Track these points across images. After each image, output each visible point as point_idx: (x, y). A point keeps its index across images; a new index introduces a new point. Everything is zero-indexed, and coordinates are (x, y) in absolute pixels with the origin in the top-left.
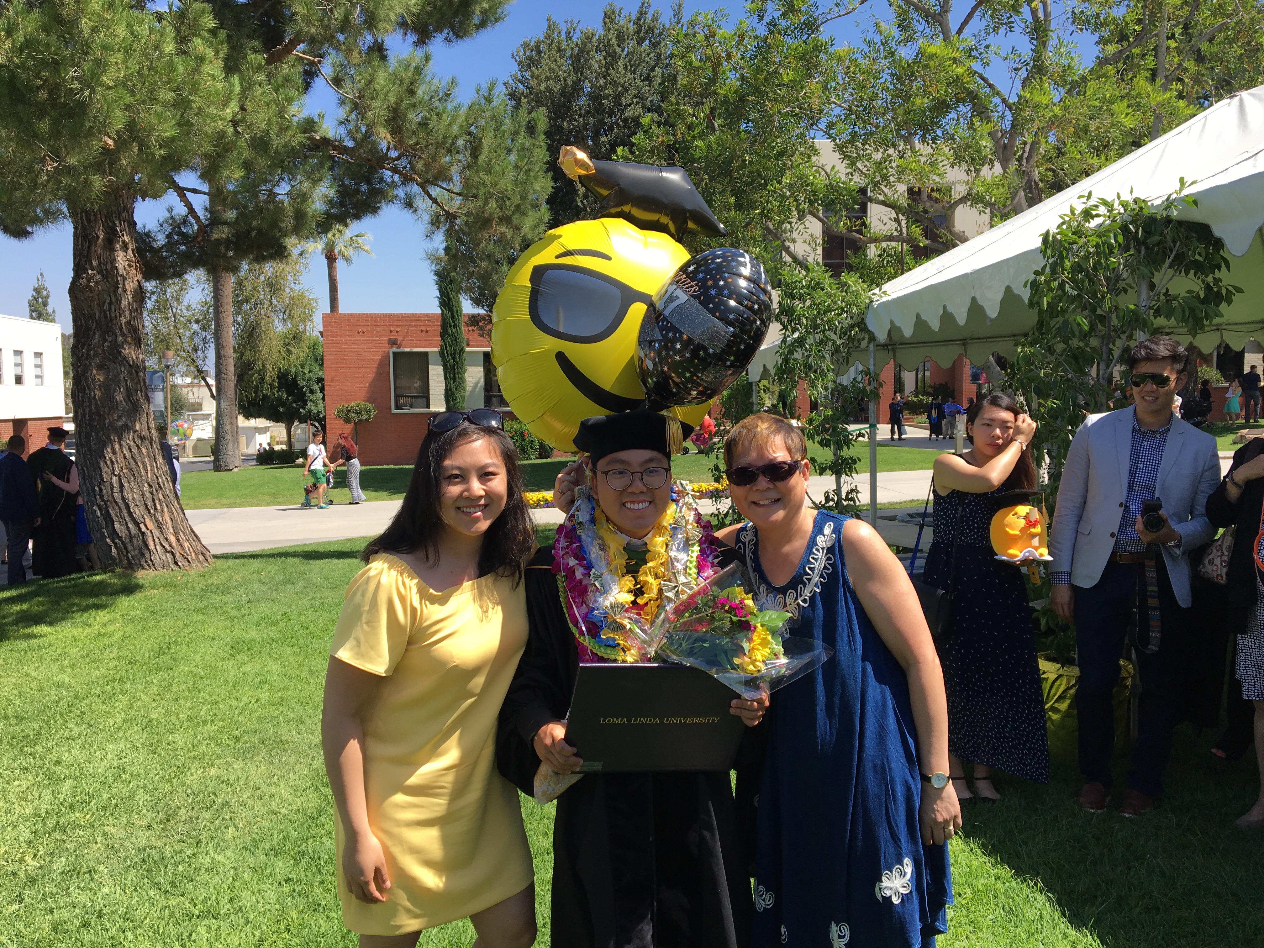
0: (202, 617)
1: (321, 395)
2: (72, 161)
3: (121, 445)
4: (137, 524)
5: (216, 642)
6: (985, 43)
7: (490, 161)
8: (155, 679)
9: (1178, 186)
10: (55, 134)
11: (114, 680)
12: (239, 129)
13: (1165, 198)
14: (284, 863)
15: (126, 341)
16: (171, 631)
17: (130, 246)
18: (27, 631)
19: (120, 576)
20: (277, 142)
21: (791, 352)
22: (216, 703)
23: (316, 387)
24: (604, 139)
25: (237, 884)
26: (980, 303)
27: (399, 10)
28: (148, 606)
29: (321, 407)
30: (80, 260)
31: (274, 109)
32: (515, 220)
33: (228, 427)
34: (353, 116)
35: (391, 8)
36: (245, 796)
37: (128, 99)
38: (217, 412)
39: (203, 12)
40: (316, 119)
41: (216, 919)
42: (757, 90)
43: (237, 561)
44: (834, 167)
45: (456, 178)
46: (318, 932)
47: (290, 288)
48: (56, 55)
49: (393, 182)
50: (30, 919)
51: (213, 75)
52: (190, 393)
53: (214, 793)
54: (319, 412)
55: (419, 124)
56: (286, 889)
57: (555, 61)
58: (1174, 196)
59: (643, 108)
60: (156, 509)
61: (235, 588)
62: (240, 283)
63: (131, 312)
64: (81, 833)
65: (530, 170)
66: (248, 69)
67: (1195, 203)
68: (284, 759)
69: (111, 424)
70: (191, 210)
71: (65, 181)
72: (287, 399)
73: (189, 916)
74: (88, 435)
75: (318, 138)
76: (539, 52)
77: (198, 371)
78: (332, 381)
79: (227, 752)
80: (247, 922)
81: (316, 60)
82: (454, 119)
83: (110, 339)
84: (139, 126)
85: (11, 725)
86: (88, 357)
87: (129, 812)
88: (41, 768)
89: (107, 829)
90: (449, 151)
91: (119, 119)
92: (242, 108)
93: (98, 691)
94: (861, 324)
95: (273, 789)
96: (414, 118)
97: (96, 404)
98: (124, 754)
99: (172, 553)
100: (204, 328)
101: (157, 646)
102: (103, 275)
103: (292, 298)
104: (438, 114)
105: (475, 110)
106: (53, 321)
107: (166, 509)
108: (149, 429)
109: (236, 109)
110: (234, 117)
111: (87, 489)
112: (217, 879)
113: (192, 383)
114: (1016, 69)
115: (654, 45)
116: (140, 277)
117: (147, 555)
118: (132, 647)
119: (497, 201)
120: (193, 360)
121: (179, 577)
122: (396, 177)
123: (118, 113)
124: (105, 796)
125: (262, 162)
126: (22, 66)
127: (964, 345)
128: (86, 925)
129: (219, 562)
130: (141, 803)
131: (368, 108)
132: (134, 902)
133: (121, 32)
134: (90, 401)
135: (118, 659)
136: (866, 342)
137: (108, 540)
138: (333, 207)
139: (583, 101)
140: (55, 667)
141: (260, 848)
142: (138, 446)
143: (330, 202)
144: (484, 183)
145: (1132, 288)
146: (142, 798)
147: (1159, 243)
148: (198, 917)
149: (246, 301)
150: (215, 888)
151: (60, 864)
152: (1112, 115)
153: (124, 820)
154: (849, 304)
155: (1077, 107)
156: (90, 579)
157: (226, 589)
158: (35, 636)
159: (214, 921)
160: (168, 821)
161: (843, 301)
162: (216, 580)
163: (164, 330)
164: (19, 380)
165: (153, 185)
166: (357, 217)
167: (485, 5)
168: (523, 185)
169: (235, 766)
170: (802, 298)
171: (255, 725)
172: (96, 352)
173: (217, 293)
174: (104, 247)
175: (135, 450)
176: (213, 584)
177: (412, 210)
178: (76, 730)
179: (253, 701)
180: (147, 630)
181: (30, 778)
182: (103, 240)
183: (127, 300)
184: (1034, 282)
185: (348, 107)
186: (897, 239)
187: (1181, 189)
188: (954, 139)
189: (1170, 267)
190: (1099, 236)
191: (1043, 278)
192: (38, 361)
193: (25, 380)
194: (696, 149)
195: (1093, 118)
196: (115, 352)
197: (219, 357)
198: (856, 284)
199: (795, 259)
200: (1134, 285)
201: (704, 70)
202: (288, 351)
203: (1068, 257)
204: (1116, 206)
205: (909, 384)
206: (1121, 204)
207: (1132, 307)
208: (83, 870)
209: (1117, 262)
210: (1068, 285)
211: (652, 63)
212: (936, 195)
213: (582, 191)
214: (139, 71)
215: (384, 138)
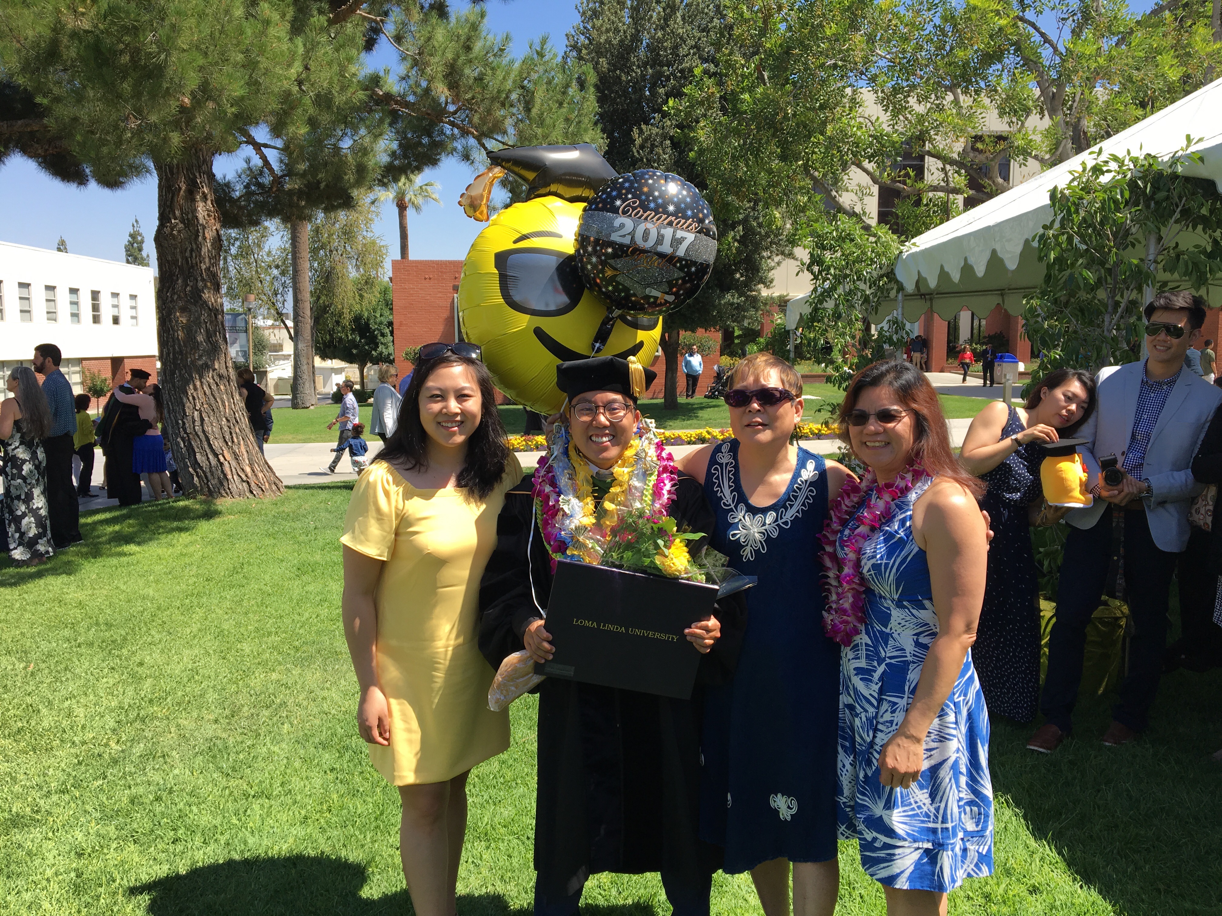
0: (273, 541)
1: (391, 338)
2: (153, 118)
3: (201, 382)
4: (216, 455)
5: (284, 564)
7: (542, 114)
8: (229, 594)
9: (1184, 143)
10: (137, 95)
11: (193, 594)
12: (304, 88)
13: (1171, 155)
14: (330, 755)
15: (206, 286)
16: (245, 553)
17: (209, 196)
18: (119, 549)
19: (202, 502)
20: (339, 99)
21: (821, 302)
22: (281, 617)
23: (387, 331)
24: (662, 91)
25: (288, 771)
26: (1000, 255)
28: (224, 532)
29: (391, 349)
30: (164, 210)
31: (336, 68)
33: (305, 367)
34: (414, 72)
36: (301, 698)
37: (201, 61)
38: (295, 353)
40: (382, 74)
41: (269, 799)
42: (802, 43)
43: (307, 491)
44: (878, 118)
45: (511, 131)
46: (355, 813)
47: (364, 235)
48: (136, 21)
49: (453, 135)
50: (112, 793)
51: (279, 37)
52: (272, 335)
53: (274, 694)
54: (389, 354)
55: (475, 79)
56: (331, 776)
57: (616, 13)
58: (1180, 153)
59: (700, 58)
60: (233, 442)
61: (304, 516)
62: (317, 231)
63: (210, 259)
64: (158, 724)
65: (580, 122)
66: (311, 31)
67: (1201, 159)
68: (337, 667)
69: (193, 362)
70: (266, 163)
71: (148, 137)
72: (360, 341)
73: (246, 796)
74: (173, 373)
75: (381, 93)
76: (602, 4)
77: (278, 313)
78: (400, 325)
79: (288, 659)
80: (295, 802)
81: (378, 19)
82: (508, 73)
83: (191, 284)
84: (211, 86)
85: (101, 630)
86: (172, 301)
87: (200, 708)
88: (126, 668)
89: (180, 721)
90: (503, 105)
91: (193, 81)
92: (307, 68)
93: (178, 604)
94: (890, 275)
95: (325, 693)
96: (470, 73)
97: (180, 344)
98: (198, 659)
99: (248, 483)
100: (283, 273)
101: (231, 566)
102: (184, 224)
103: (365, 245)
104: (493, 69)
105: (529, 65)
106: (147, 265)
107: (242, 442)
108: (226, 367)
109: (300, 69)
110: (298, 76)
111: (172, 423)
112: (271, 767)
113: (273, 325)
114: (1063, 19)
116: (218, 226)
117: (225, 484)
118: (209, 567)
120: (273, 303)
121: (253, 504)
122: (456, 131)
123: (192, 74)
124: (180, 694)
125: (325, 118)
126: (107, 32)
127: (1002, 295)
128: (158, 799)
129: (290, 492)
130: (210, 700)
131: (427, 64)
132: (201, 781)
134: (173, 341)
135: (197, 576)
136: (894, 291)
137: (190, 469)
138: (395, 159)
139: (642, 52)
140: (141, 582)
141: (311, 742)
142: (216, 383)
143: (393, 154)
144: (536, 136)
145: (1140, 242)
146: (211, 696)
147: (1167, 198)
148: (254, 797)
149: (323, 247)
150: (269, 774)
151: (139, 749)
152: (1157, 66)
153: (195, 714)
154: (878, 255)
155: (1121, 59)
156: (175, 504)
157: (296, 518)
158: (125, 554)
159: (267, 800)
160: (233, 716)
161: (873, 251)
162: (287, 508)
163: (247, 275)
164: (116, 320)
165: (225, 142)
166: (419, 169)
168: (573, 136)
169: (294, 672)
170: (832, 248)
171: (313, 637)
172: (179, 296)
173: (294, 240)
174: (186, 198)
175: (214, 387)
176: (284, 511)
177: (469, 162)
178: (157, 637)
179: (314, 616)
180: (224, 552)
181: (116, 676)
182: (185, 192)
183: (207, 248)
184: (1042, 236)
185: (409, 63)
186: (942, 189)
187: (1188, 146)
188: (996, 91)
189: (1177, 222)
190: (1105, 192)
191: (1051, 232)
192: (133, 303)
193: (122, 320)
194: (743, 101)
195: (1138, 69)
196: (196, 296)
197: (297, 301)
198: (886, 235)
199: (840, 209)
200: (1142, 239)
201: (755, 22)
202: (361, 296)
203: (1077, 212)
204: (1126, 162)
205: (964, 333)
206: (1131, 160)
207: (1135, 261)
208: (158, 754)
209: (1124, 216)
210: (1076, 239)
211: (711, 14)
212: (979, 146)
213: (638, 142)
214: (212, 34)
215: (442, 92)
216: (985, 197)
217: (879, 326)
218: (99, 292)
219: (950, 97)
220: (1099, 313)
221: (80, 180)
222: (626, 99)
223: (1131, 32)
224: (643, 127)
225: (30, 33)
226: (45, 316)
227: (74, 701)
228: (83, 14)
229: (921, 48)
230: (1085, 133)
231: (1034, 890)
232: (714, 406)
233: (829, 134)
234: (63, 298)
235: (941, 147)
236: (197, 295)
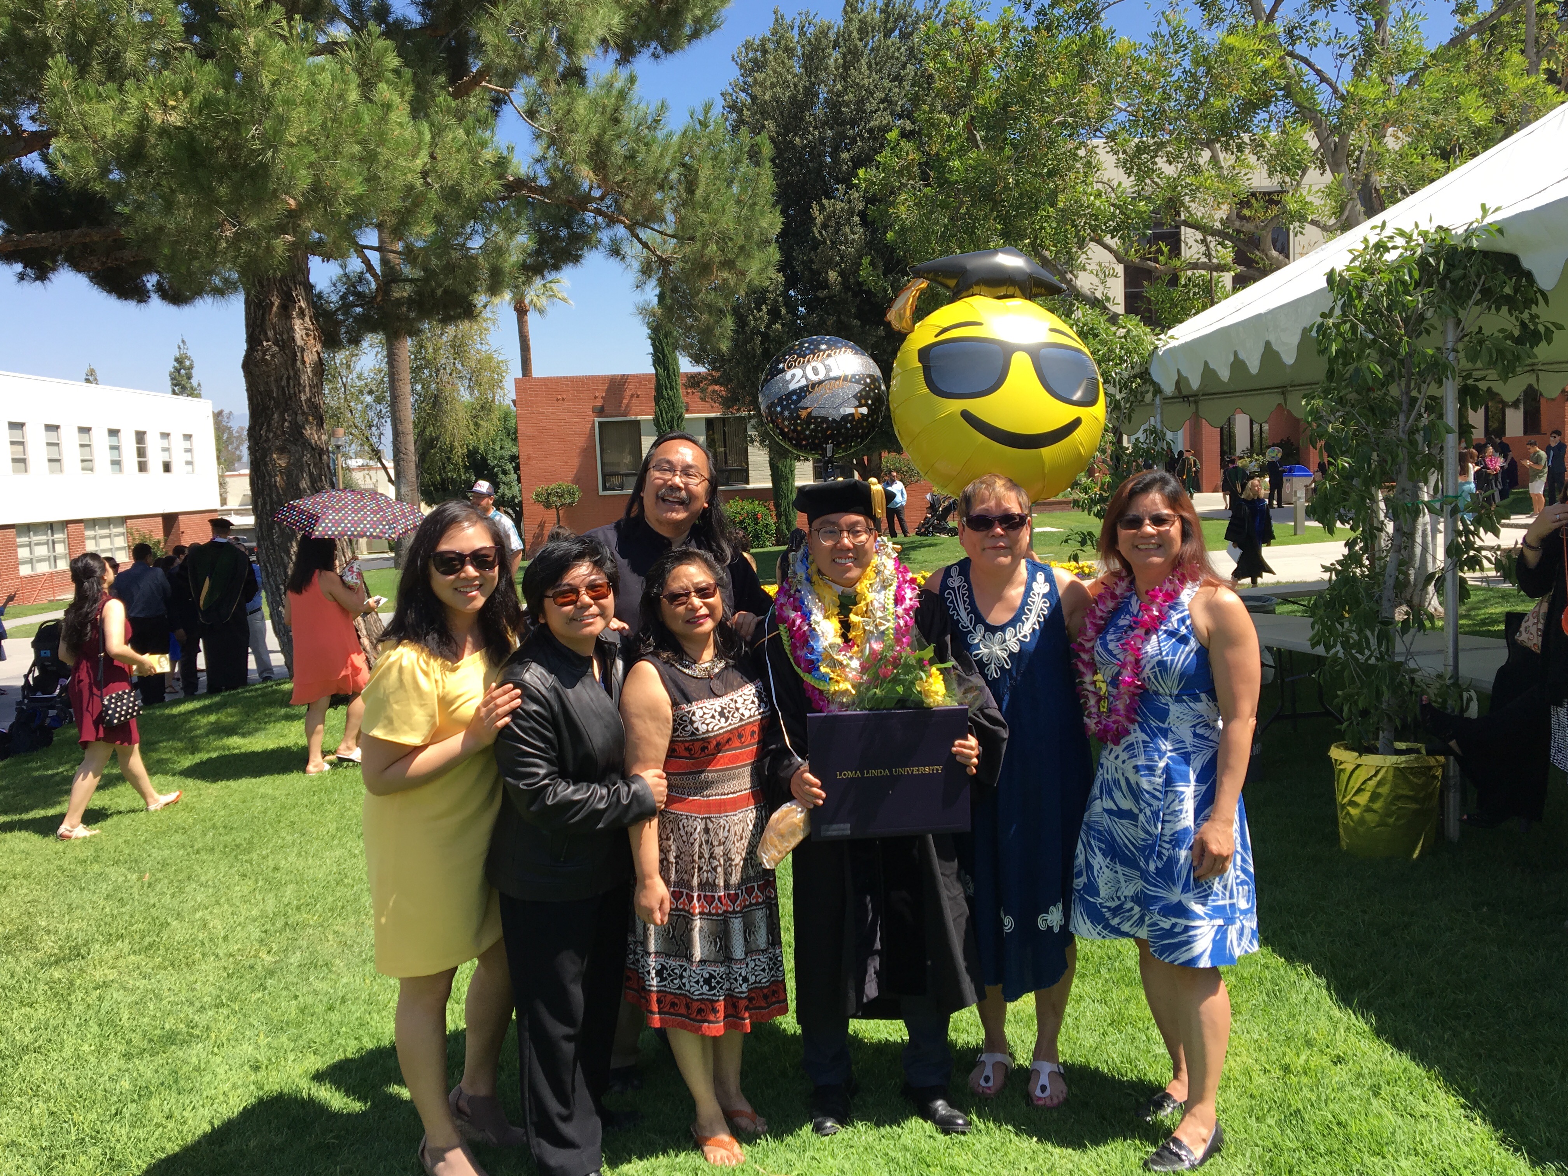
1: (515, 477)
2: (252, 224)
6: (1310, 19)
7: (708, 196)
9: (1479, 214)
10: (237, 199)
12: (429, 180)
13: (1466, 227)
15: (307, 420)
17: (307, 312)
20: (470, 191)
23: (510, 467)
24: (845, 155)
26: (1275, 347)
27: (601, 32)
29: (516, 489)
30: (253, 330)
31: (465, 155)
32: (739, 264)
34: (551, 153)
35: (591, 31)
37: (314, 157)
39: (386, 50)
40: (505, 153)
42: (1022, 98)
44: (1120, 184)
45: (670, 217)
47: (478, 349)
48: (237, 114)
49: (596, 224)
51: (401, 122)
52: (367, 477)
54: (514, 497)
55: (626, 157)
57: (784, 61)
58: (1475, 225)
59: (892, 114)
62: (420, 346)
63: (311, 387)
64: (312, 931)
65: (755, 204)
66: (436, 112)
67: (1500, 231)
70: (370, 267)
71: (245, 247)
74: (270, 528)
75: (511, 177)
76: (765, 52)
77: (373, 450)
78: (529, 458)
81: (504, 90)
82: (665, 148)
83: (290, 418)
84: (324, 185)
85: (220, 834)
86: (267, 440)
87: (357, 912)
88: (260, 874)
89: (336, 928)
90: (661, 187)
91: (304, 180)
92: (432, 157)
93: (305, 801)
94: (1145, 375)
96: (619, 149)
97: (278, 492)
100: (379, 400)
102: (279, 347)
103: (479, 361)
104: (647, 144)
105: (689, 137)
106: (199, 396)
109: (426, 159)
110: (424, 167)
113: (367, 465)
114: (1341, 56)
115: (905, 36)
116: (319, 347)
119: (717, 243)
120: (367, 438)
122: (600, 219)
123: (303, 172)
124: (330, 899)
125: (453, 214)
126: (203, 127)
127: (1283, 393)
131: (567, 142)
133: (303, 83)
134: (270, 489)
136: (1150, 394)
138: (529, 257)
139: (819, 110)
143: (528, 252)
144: (701, 223)
145: (1435, 329)
147: (1464, 277)
149: (427, 366)
152: (1459, 108)
154: (1129, 352)
155: (1414, 101)
161: (1121, 348)
163: (335, 404)
164: (167, 467)
165: (338, 248)
167: (698, 12)
168: (746, 221)
172: (275, 434)
173: (392, 359)
174: (280, 316)
177: (619, 258)
178: (289, 838)
181: (250, 883)
182: (278, 307)
183: (307, 376)
184: (1321, 326)
185: (544, 142)
186: (1204, 266)
187: (1483, 217)
188: (1263, 146)
189: (1477, 303)
190: (1392, 272)
191: (1331, 322)
192: (187, 445)
193: (174, 467)
194: (951, 170)
195: (1436, 113)
196: (297, 433)
197: (396, 434)
198: (1135, 326)
199: (1079, 296)
200: (1437, 324)
201: (962, 72)
202: (476, 424)
203: (1360, 296)
204: (1415, 237)
205: (1242, 442)
206: (1419, 234)
207: (1430, 352)
208: (320, 963)
209: (1415, 300)
210: (1361, 327)
211: (903, 59)
212: (1246, 212)
213: (820, 219)
214: (324, 123)
215: (586, 176)
216: (1257, 274)
217: (1133, 438)
218: (144, 433)
219: (1206, 154)
220: (1394, 414)
221: (139, 295)
222: (802, 167)
223: (1426, 67)
224: (825, 202)
225: (110, 132)
226: (80, 465)
227: (206, 912)
228: (174, 108)
229: (1169, 98)
230: (1377, 190)
231: (1338, 1060)
232: (930, 545)
233: (1061, 205)
234: (100, 441)
235: (1200, 214)
236: (297, 431)
